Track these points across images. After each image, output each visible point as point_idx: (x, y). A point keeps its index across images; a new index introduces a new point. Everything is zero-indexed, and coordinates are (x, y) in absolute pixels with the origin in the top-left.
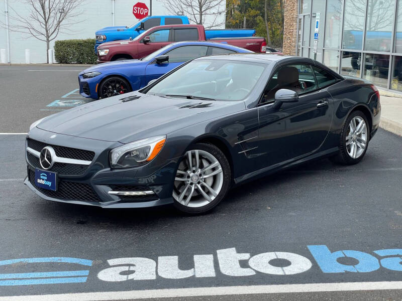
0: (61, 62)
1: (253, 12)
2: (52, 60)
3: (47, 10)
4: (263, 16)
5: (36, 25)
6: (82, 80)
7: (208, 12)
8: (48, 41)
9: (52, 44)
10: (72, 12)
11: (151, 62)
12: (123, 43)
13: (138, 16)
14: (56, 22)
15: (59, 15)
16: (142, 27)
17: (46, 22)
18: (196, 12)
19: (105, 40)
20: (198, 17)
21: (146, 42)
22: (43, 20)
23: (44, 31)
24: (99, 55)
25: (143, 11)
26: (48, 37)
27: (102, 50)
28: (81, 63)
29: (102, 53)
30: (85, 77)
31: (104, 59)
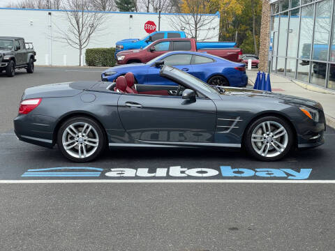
0: (90, 65)
1: (243, 27)
2: (83, 63)
3: (81, 26)
4: (252, 31)
5: (72, 36)
6: (104, 77)
7: (202, 28)
8: (81, 49)
9: (84, 51)
10: (99, 27)
11: (152, 66)
12: (135, 51)
13: (148, 31)
14: (87, 35)
15: (90, 28)
16: (150, 39)
17: (80, 35)
18: (192, 28)
19: (122, 49)
20: (194, 32)
21: (152, 51)
22: (77, 33)
23: (78, 41)
24: (117, 60)
25: (151, 27)
26: (81, 45)
27: (120, 56)
28: (105, 66)
29: (120, 59)
30: (106, 75)
31: (120, 63)
